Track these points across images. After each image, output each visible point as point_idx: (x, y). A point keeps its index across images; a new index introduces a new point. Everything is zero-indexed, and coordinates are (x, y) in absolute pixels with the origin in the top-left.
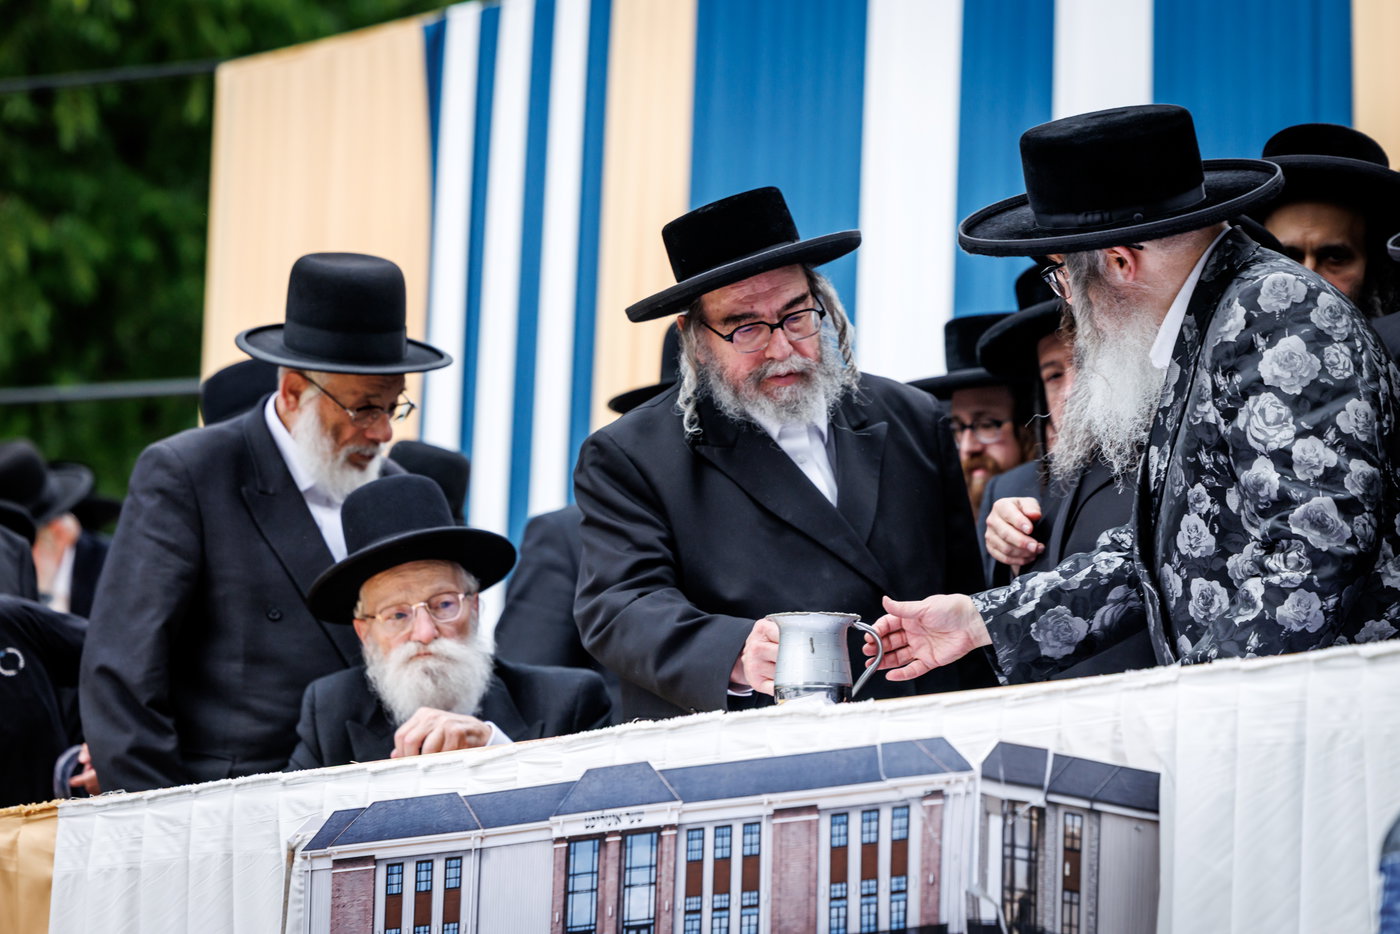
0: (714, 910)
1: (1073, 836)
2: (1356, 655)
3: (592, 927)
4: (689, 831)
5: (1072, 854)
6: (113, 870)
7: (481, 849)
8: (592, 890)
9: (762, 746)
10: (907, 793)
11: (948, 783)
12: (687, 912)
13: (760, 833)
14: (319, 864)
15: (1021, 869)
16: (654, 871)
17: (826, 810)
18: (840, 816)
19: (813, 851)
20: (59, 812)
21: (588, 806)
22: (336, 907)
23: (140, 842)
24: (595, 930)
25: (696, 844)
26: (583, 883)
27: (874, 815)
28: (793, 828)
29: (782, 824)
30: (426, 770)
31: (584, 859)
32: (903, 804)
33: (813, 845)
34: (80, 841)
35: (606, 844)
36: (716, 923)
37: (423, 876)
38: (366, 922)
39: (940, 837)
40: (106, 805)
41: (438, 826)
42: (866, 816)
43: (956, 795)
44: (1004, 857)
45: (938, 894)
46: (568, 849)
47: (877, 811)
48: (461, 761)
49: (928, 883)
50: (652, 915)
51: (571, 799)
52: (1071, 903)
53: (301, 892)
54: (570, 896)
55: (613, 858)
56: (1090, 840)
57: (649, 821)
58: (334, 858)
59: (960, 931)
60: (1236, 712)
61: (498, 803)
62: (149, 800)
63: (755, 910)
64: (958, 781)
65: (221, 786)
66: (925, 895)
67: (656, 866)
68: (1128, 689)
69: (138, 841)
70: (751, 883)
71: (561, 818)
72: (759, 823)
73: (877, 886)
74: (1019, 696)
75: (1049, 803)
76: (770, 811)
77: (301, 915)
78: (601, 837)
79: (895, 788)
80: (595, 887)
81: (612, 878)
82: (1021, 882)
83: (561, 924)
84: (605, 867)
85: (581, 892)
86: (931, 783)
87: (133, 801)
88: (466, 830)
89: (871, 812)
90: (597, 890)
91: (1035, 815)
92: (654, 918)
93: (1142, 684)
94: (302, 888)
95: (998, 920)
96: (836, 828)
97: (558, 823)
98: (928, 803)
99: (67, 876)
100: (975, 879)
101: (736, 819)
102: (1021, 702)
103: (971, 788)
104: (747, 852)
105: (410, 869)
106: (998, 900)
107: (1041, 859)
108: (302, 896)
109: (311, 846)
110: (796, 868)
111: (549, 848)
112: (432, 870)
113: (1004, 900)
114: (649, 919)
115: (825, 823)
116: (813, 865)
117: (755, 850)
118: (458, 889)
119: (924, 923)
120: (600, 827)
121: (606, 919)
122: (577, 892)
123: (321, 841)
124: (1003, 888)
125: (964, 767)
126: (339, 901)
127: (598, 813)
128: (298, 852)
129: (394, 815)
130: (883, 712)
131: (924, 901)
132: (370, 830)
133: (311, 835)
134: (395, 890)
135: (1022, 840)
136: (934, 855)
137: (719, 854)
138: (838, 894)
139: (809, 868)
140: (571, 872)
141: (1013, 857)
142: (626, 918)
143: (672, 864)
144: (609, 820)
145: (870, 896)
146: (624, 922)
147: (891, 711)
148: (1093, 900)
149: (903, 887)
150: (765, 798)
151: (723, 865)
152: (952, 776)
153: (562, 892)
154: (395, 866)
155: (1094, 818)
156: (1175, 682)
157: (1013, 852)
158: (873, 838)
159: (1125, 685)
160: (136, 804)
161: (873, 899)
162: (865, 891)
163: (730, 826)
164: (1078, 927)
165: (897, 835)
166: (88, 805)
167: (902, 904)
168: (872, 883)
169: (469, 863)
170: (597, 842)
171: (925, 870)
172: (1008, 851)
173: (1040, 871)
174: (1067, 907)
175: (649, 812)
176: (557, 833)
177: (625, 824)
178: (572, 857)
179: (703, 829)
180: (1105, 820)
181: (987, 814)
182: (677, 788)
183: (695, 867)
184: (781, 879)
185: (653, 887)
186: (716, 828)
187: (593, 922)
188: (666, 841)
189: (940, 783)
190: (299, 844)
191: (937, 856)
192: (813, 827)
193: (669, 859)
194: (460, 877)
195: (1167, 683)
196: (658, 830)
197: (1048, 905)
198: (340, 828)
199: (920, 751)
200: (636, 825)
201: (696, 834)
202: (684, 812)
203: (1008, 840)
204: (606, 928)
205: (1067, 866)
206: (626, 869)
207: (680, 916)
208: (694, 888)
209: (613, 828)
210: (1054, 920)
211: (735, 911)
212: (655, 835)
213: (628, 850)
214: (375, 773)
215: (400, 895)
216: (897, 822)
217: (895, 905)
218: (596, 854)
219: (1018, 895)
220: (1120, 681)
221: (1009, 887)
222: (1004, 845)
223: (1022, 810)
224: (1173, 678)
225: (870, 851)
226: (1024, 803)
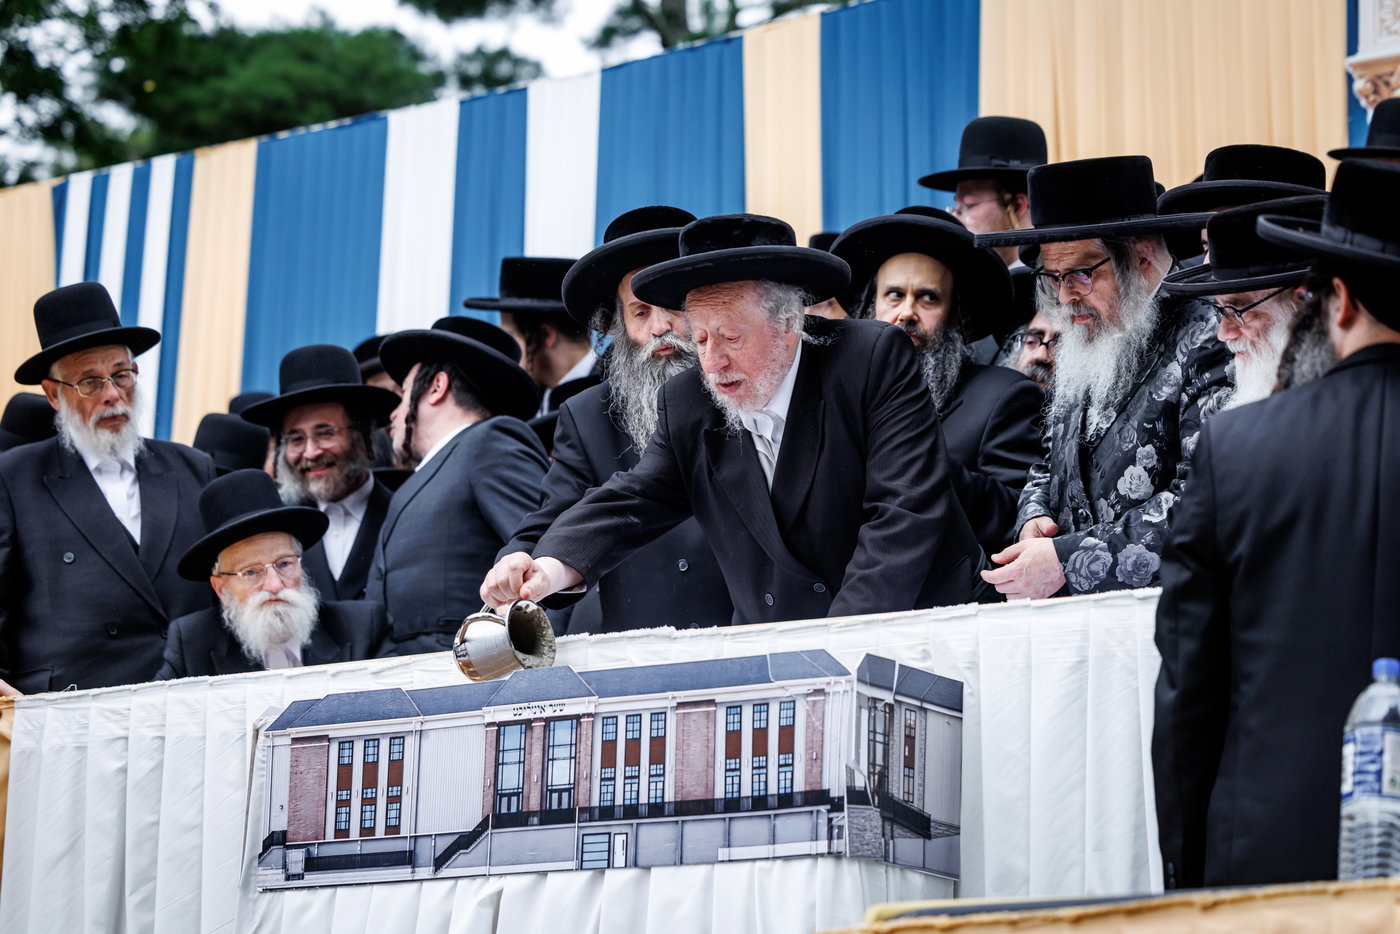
0: (626, 778)
1: (910, 727)
2: (1131, 596)
3: (520, 790)
4: (604, 718)
5: (910, 740)
6: (63, 748)
7: (421, 731)
8: (520, 762)
9: (625, 660)
10: (792, 691)
11: (829, 683)
12: (602, 780)
13: (665, 720)
14: (278, 741)
15: (880, 748)
16: (573, 748)
17: (722, 703)
18: (734, 708)
19: (711, 734)
20: (15, 705)
21: (516, 699)
22: (294, 773)
23: (87, 727)
24: (522, 792)
25: (611, 728)
26: (511, 757)
27: (764, 708)
28: (694, 717)
29: (684, 714)
30: (334, 675)
31: (512, 739)
32: (790, 699)
33: (711, 730)
34: (34, 726)
35: (532, 728)
36: (628, 787)
37: (371, 750)
38: (321, 785)
39: (823, 726)
40: (56, 700)
41: (383, 712)
42: (757, 708)
43: (834, 693)
44: (869, 740)
45: (821, 767)
46: (498, 731)
47: (767, 704)
48: (366, 669)
49: (812, 759)
50: (572, 782)
51: (501, 693)
52: (909, 776)
53: (264, 762)
54: (500, 767)
55: (538, 738)
56: (921, 730)
57: (569, 711)
58: (292, 736)
59: (841, 795)
60: (1029, 638)
61: (436, 696)
62: (93, 696)
63: (662, 779)
64: (836, 683)
65: (156, 686)
66: (809, 767)
67: (576, 744)
68: (936, 620)
69: (86, 727)
70: (657, 756)
71: (492, 708)
72: (665, 713)
73: (767, 761)
74: (842, 625)
75: (896, 701)
76: (676, 705)
77: (264, 779)
78: (528, 723)
79: (783, 688)
80: (522, 760)
81: (537, 753)
82: (879, 760)
83: (492, 787)
84: (531, 745)
85: (511, 763)
86: (815, 684)
87: (80, 697)
88: (408, 717)
89: (762, 705)
90: (524, 762)
91: (887, 710)
92: (574, 784)
93: (947, 616)
94: (265, 759)
95: (865, 788)
96: (731, 718)
97: (490, 712)
98: (810, 699)
99: (23, 752)
100: (853, 757)
101: (645, 709)
102: (843, 629)
103: (848, 688)
104: (654, 734)
105: (359, 746)
106: (866, 773)
107: (891, 743)
108: (265, 765)
109: (273, 727)
110: (696, 747)
111: (483, 730)
112: (378, 746)
113: (869, 772)
114: (570, 784)
115: (721, 713)
116: (711, 745)
117: (661, 733)
118: (401, 761)
119: (808, 789)
120: (526, 715)
121: (532, 784)
122: (506, 764)
123: (282, 724)
124: (869, 763)
125: (844, 672)
126: (296, 769)
127: (526, 705)
128: (262, 732)
129: (345, 704)
130: (726, 635)
131: (808, 772)
132: (324, 716)
133: (272, 719)
134: (346, 761)
135: (880, 729)
136: (817, 738)
137: (630, 736)
138: (733, 767)
139: (707, 747)
140: (501, 748)
141: (875, 741)
142: (549, 784)
143: (590, 744)
144: (534, 710)
145: (760, 769)
146: (547, 786)
147: (732, 635)
148: (922, 775)
149: (790, 762)
150: (670, 694)
151: (633, 745)
152: (832, 679)
153: (493, 764)
154: (346, 743)
155: (923, 713)
156: (976, 615)
157: (875, 737)
158: (763, 725)
159: (932, 617)
160: (83, 699)
161: (764, 771)
162: (756, 765)
163: (640, 715)
164: (913, 794)
165: (784, 723)
166: (40, 699)
167: (789, 775)
168: (763, 758)
169: (411, 743)
170: (524, 726)
171: (809, 748)
172: (872, 737)
173: (891, 751)
174: (906, 778)
175: (569, 704)
176: (488, 719)
177: (549, 713)
178: (502, 737)
179: (616, 717)
180: (929, 714)
181: (860, 707)
182: (594, 686)
183: (609, 747)
184: (683, 755)
185: (573, 761)
186: (627, 716)
187: (521, 786)
188: (584, 726)
189: (821, 684)
190: (262, 726)
191: (819, 738)
192: (712, 717)
193: (586, 740)
194: (403, 752)
195: (970, 616)
196: (578, 717)
197: (895, 778)
198: (298, 714)
199: (804, 659)
200: (558, 714)
201: (610, 721)
202: (600, 704)
203: (871, 729)
204: (532, 791)
205: (907, 749)
206: (549, 746)
207: (596, 783)
208: (609, 760)
209: (538, 715)
210: (899, 790)
211: (644, 779)
212: (575, 721)
213: (552, 732)
214: (290, 677)
215: (350, 765)
216: (784, 713)
217: (782, 776)
218: (523, 735)
219: (878, 769)
220: (928, 614)
221: (872, 763)
222: (869, 731)
223: (880, 706)
224: (974, 612)
225: (760, 735)
226: (883, 700)
